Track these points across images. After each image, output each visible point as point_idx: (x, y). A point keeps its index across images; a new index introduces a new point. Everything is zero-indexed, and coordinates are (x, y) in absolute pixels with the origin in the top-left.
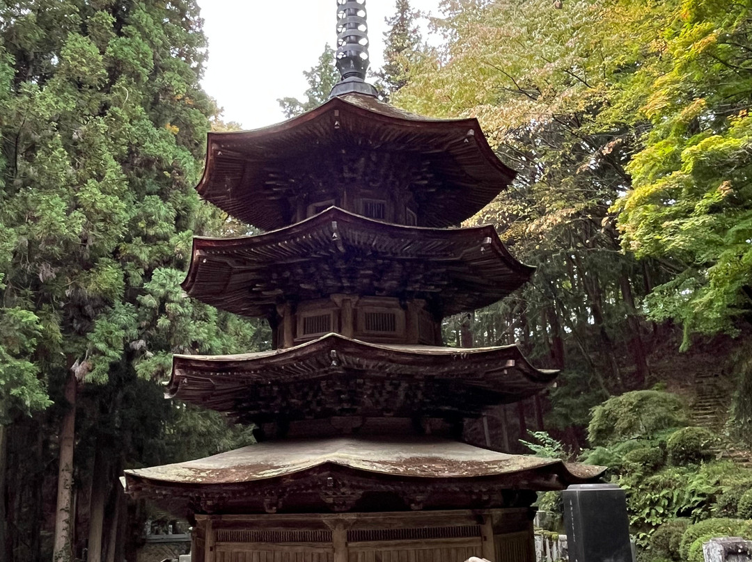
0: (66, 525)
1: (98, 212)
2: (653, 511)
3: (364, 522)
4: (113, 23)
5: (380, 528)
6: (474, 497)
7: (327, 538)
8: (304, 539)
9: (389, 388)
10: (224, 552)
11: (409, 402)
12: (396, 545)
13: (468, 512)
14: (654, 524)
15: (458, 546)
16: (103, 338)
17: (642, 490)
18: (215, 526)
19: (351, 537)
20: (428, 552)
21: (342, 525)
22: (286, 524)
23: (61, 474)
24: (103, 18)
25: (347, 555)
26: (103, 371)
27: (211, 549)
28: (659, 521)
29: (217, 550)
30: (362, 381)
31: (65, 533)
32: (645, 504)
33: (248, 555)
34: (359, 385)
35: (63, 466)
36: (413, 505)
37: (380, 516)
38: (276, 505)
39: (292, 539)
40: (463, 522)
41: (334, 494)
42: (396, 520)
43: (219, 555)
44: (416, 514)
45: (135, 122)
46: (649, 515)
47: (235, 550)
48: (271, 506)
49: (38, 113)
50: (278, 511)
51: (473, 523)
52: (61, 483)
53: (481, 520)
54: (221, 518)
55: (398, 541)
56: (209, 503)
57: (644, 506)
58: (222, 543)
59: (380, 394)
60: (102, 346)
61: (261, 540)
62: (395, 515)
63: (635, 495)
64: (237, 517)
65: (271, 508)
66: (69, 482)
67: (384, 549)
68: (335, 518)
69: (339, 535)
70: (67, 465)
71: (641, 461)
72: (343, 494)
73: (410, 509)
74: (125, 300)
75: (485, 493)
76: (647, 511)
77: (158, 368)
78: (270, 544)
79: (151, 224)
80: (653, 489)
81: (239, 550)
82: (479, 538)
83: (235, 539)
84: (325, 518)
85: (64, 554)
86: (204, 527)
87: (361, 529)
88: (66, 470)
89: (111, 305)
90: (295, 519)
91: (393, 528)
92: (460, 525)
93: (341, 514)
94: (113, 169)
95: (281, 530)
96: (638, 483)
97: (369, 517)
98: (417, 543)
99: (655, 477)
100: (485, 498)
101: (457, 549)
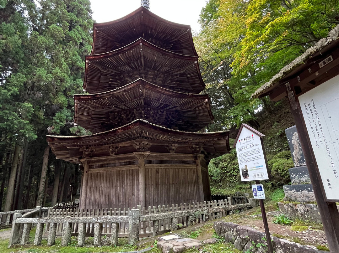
0: (43, 183)
1: (59, 77)
2: (234, 171)
3: (152, 157)
4: (69, 26)
5: (158, 159)
6: (193, 150)
7: (136, 162)
8: (126, 164)
9: (160, 113)
10: (92, 173)
11: (166, 120)
12: (164, 166)
13: (191, 155)
14: (235, 175)
15: (188, 168)
16: (58, 118)
17: (230, 165)
18: (89, 162)
19: (146, 162)
20: (177, 170)
21: (142, 157)
22: (118, 159)
23: (43, 166)
24: (65, 23)
25: (144, 169)
26: (58, 129)
27: (86, 172)
28: (236, 174)
29: (89, 172)
30: (150, 109)
31: (43, 186)
32: (232, 169)
33: (102, 173)
34: (149, 111)
35: (44, 163)
36: (171, 151)
37: (158, 154)
38: (115, 152)
39: (121, 164)
40: (189, 159)
41: (140, 144)
42: (165, 156)
43: (90, 174)
44: (172, 154)
45: (75, 56)
46: (233, 172)
47: (97, 172)
48: (112, 152)
49: (37, 40)
50: (115, 154)
51: (193, 159)
52: (43, 169)
53: (196, 158)
54: (91, 159)
55: (165, 165)
56: (86, 153)
57: (231, 170)
58: (91, 169)
59: (156, 116)
60: (58, 121)
61: (108, 167)
62: (164, 154)
63: (228, 167)
64: (98, 158)
65: (112, 153)
66: (46, 169)
67: (160, 168)
68: (140, 154)
69: (141, 161)
70: (45, 163)
71: (229, 157)
72: (143, 144)
73: (169, 152)
74: (67, 108)
75: (198, 148)
76: (232, 171)
77: (78, 130)
78: (112, 168)
79: (78, 87)
80: (234, 165)
81: (99, 171)
82: (196, 165)
83: (97, 167)
84: (135, 154)
85: (42, 193)
86: (84, 163)
87: (150, 159)
88: (45, 165)
89: (62, 109)
90: (123, 156)
91: (163, 160)
92: (188, 160)
93: (142, 152)
94: (65, 66)
95: (117, 161)
96: (229, 163)
97: (154, 154)
98: (173, 166)
99: (234, 161)
100: (198, 150)
101: (187, 169)
